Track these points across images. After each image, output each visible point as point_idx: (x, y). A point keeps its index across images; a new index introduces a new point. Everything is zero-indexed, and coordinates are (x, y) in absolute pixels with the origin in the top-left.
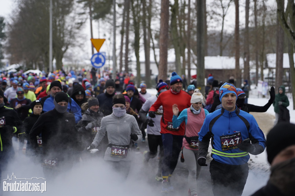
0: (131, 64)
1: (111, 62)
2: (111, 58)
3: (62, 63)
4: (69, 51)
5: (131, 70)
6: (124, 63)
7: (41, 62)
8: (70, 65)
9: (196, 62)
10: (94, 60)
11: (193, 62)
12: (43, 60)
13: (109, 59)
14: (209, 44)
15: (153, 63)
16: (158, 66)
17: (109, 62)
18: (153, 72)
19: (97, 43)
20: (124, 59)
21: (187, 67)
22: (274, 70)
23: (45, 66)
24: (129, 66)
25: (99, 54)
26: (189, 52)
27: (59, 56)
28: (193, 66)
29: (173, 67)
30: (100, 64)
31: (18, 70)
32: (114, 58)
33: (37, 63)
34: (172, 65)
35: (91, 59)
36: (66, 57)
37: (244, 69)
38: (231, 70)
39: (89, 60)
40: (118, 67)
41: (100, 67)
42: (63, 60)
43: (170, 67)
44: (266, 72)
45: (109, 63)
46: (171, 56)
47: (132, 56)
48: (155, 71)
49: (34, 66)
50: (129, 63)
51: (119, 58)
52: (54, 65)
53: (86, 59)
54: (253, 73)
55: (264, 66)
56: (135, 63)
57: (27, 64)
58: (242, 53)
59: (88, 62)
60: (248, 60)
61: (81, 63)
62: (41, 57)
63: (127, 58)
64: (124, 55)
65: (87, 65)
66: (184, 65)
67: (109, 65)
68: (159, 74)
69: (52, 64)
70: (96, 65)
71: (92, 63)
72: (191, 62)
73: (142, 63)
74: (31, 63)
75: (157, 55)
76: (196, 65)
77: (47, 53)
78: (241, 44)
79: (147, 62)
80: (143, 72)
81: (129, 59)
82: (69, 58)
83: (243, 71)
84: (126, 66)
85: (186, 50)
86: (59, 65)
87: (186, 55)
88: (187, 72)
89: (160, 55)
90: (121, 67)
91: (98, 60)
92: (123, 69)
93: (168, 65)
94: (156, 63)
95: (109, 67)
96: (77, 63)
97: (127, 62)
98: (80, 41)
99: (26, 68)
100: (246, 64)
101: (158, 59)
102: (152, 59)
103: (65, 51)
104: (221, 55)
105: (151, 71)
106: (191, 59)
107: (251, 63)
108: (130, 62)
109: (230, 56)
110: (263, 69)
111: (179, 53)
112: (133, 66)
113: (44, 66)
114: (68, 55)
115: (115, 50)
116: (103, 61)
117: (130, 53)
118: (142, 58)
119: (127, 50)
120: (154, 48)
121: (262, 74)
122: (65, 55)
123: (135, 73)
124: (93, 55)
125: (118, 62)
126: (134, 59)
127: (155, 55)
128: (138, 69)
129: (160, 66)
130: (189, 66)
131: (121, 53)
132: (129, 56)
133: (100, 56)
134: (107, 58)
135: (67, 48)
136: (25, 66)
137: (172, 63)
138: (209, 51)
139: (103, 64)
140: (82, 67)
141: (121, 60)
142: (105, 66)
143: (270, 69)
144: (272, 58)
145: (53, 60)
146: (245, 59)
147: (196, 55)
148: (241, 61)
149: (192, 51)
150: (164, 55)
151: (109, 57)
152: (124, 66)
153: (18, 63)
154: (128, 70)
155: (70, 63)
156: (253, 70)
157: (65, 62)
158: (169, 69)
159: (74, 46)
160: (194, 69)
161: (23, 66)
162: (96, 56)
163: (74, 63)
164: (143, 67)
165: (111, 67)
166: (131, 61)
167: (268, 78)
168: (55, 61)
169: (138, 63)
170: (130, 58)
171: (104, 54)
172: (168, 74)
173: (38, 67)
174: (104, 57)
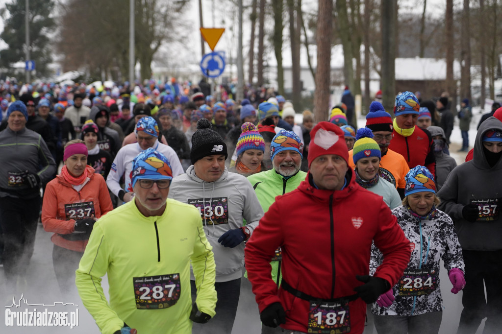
0: (268, 72)
1: (234, 69)
2: (233, 61)
3: (150, 70)
4: (163, 49)
5: (268, 82)
6: (256, 70)
7: (116, 68)
8: (164, 73)
9: (379, 67)
10: (205, 65)
11: (375, 67)
12: (118, 65)
13: (231, 63)
14: (402, 36)
15: (305, 69)
16: (314, 75)
17: (231, 68)
18: (305, 85)
19: (210, 36)
20: (255, 62)
21: (363, 76)
23: (121, 75)
24: (265, 75)
25: (214, 54)
26: (367, 51)
27: (146, 57)
28: (375, 75)
29: (340, 76)
30: (216, 72)
31: (77, 80)
32: (240, 61)
33: (109, 69)
34: (338, 73)
35: (201, 64)
36: (158, 60)
37: (462, 80)
38: (439, 82)
39: (197, 64)
40: (246, 77)
41: (214, 77)
42: (153, 65)
43: (335, 75)
44: (499, 85)
45: (231, 70)
46: (337, 58)
47: (271, 59)
48: (309, 84)
49: (103, 75)
50: (265, 70)
51: (247, 61)
52: (138, 74)
53: (192, 63)
54: (476, 87)
55: (496, 75)
56: (275, 70)
57: (92, 72)
58: (457, 52)
59: (196, 68)
60: (469, 65)
61: (182, 70)
62: (114, 59)
63: (261, 61)
64: (256, 56)
65: (193, 74)
66: (358, 74)
67: (231, 73)
68: (316, 88)
69: (134, 71)
71: (203, 69)
72: (371, 68)
73: (287, 69)
74: (98, 70)
75: (312, 57)
76: (380, 73)
77: (126, 53)
78: (457, 36)
79: (296, 68)
80: (288, 85)
81: (265, 63)
82: (163, 62)
83: (459, 83)
84: (260, 74)
85: (363, 48)
86: (146, 72)
87: (363, 57)
88: (363, 85)
89: (318, 56)
90: (251, 77)
91: (213, 65)
92: (255, 80)
93: (332, 73)
94: (311, 69)
95: (231, 77)
96: (176, 70)
97: (262, 67)
98: (181, 31)
99: (90, 78)
100: (465, 71)
101: (314, 63)
102: (303, 62)
103: (156, 49)
104: (422, 56)
105: (302, 83)
106: (371, 62)
107: (473, 70)
108: (266, 68)
109: (437, 57)
110: (493, 80)
111: (350, 53)
112: (271, 75)
113: (119, 74)
114: (161, 56)
115: (241, 47)
116: (221, 66)
117: (266, 53)
118: (287, 61)
119: (262, 48)
120: (307, 44)
121: (492, 89)
122: (155, 55)
123: (274, 86)
124: (204, 55)
125: (246, 67)
126: (273, 62)
127: (309, 55)
128: (280, 80)
129: (318, 76)
130: (367, 75)
131: (251, 52)
132: (265, 58)
133: (217, 58)
134: (227, 61)
135: (159, 44)
136: (88, 75)
137: (337, 69)
138: (402, 49)
139: (222, 71)
140: (185, 77)
141: (251, 65)
142: (224, 75)
145: (135, 64)
146: (464, 63)
147: (379, 56)
148: (457, 67)
149: (371, 50)
150: (325, 56)
151: (231, 59)
152: (257, 75)
153: (76, 70)
154: (262, 81)
155: (165, 69)
156: (476, 82)
157: (155, 67)
158: (332, 79)
159: (170, 40)
160: (375, 80)
161: (85, 75)
162: (209, 58)
163: (171, 70)
164: (288, 77)
165: (235, 77)
166: (268, 66)
168: (138, 66)
169: (280, 69)
170: (266, 61)
171: (222, 54)
172: (332, 88)
173: (110, 77)
174: (222, 59)
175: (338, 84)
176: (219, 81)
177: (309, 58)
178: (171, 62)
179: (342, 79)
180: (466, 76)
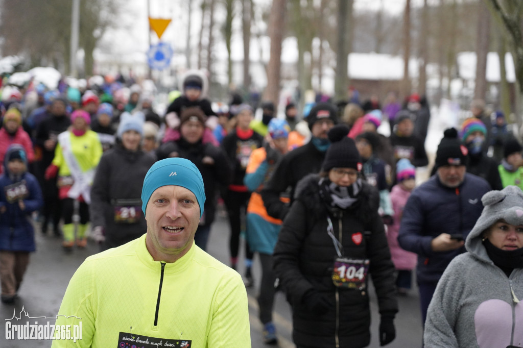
1: (183, 59)
5: (216, 74)
6: (205, 61)
7: (57, 55)
8: (107, 62)
9: (333, 63)
10: (152, 55)
11: (328, 63)
12: (59, 51)
13: (179, 54)
14: (358, 31)
15: (256, 63)
17: (178, 58)
20: (205, 53)
21: (315, 71)
22: (472, 85)
24: (214, 68)
25: (161, 44)
26: (321, 48)
27: (89, 44)
28: (329, 71)
32: (188, 52)
33: (51, 56)
35: (147, 54)
39: (143, 53)
41: (160, 68)
42: (96, 52)
44: (456, 86)
45: (179, 61)
46: (290, 51)
47: (220, 50)
48: (260, 79)
49: (44, 60)
50: (214, 63)
51: (195, 51)
52: (81, 62)
53: (137, 51)
55: (453, 73)
57: (32, 57)
58: (415, 49)
59: (141, 58)
60: (426, 63)
61: (128, 59)
63: (210, 52)
64: (205, 48)
65: (138, 64)
69: (76, 58)
70: (155, 63)
73: (237, 62)
74: (38, 55)
76: (334, 70)
78: (415, 34)
79: (246, 62)
80: (238, 78)
82: (107, 49)
83: (415, 84)
85: (316, 42)
86: (89, 61)
87: (316, 52)
88: (315, 81)
89: (272, 51)
93: (284, 68)
99: (30, 62)
101: (267, 56)
102: (254, 55)
103: (99, 38)
104: (378, 51)
106: (325, 58)
107: (431, 69)
109: (394, 53)
110: (451, 79)
111: (304, 46)
112: (220, 69)
113: (61, 60)
115: (189, 38)
116: (167, 55)
120: (258, 36)
121: (449, 90)
122: (99, 43)
123: (222, 79)
124: (151, 46)
127: (261, 49)
128: (230, 73)
130: (320, 70)
134: (175, 50)
135: (104, 31)
137: (290, 65)
138: (357, 45)
139: (169, 62)
141: (200, 56)
143: (464, 81)
144: (467, 62)
146: (421, 62)
148: (414, 65)
149: (326, 45)
150: (277, 50)
153: (17, 55)
155: (108, 58)
156: (433, 83)
157: (99, 56)
160: (328, 76)
161: (25, 62)
164: (238, 71)
167: (461, 97)
168: (81, 54)
169: (230, 63)
172: (283, 82)
174: (170, 49)
175: (289, 79)
176: (166, 72)
177: (261, 52)
178: (116, 50)
179: (294, 74)
180: (423, 76)
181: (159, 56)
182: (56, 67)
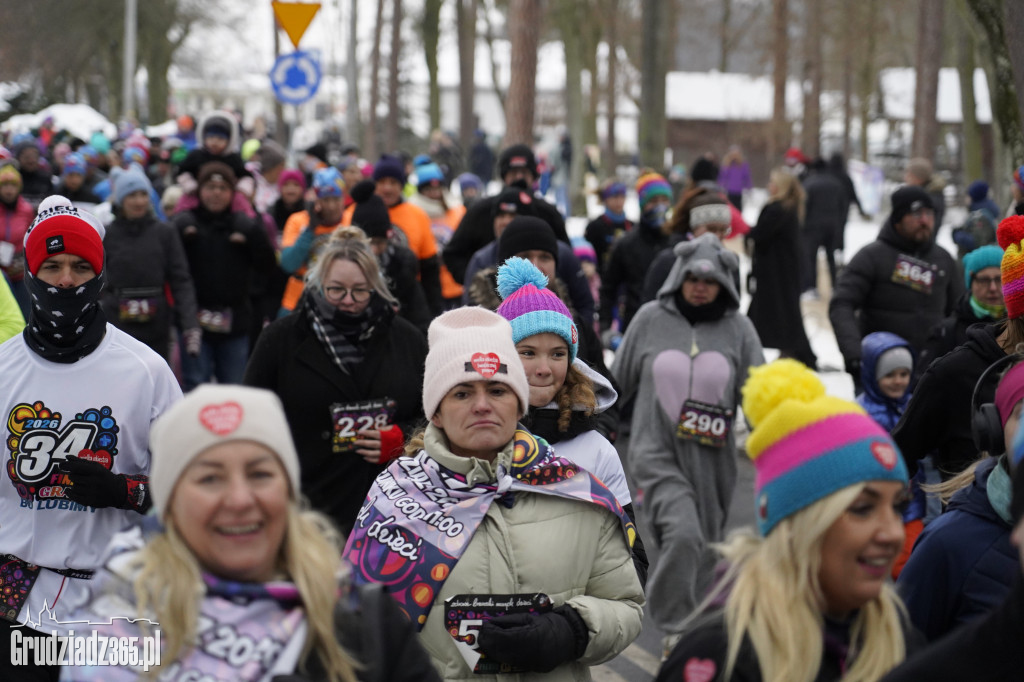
0: (408, 93)
1: (341, 86)
2: (338, 70)
3: (167, 84)
5: (407, 115)
6: (384, 90)
7: (96, 79)
8: (195, 91)
9: (636, 90)
10: (280, 77)
11: (627, 91)
12: (100, 72)
13: (334, 75)
14: (683, 29)
15: (485, 91)
16: (503, 102)
17: (333, 83)
18: (484, 123)
19: (291, 18)
20: (384, 73)
21: (602, 108)
22: (907, 129)
23: (105, 96)
24: (402, 101)
25: (298, 54)
26: (613, 57)
27: (159, 58)
28: (627, 107)
29: (555, 106)
30: (302, 92)
31: (15, 104)
32: (351, 70)
33: (82, 80)
34: (551, 100)
35: (271, 74)
36: (184, 63)
37: (804, 121)
38: (756, 125)
39: (262, 73)
40: (365, 103)
41: (297, 103)
42: (173, 73)
43: (545, 105)
44: (878, 133)
45: (334, 88)
46: (552, 66)
47: (415, 66)
48: (494, 123)
49: (70, 91)
50: (404, 89)
51: (366, 71)
52: (142, 92)
53: (253, 71)
54: (832, 137)
55: (872, 112)
56: (424, 91)
57: (46, 85)
58: (795, 62)
59: (262, 83)
60: (818, 90)
61: (234, 86)
62: (94, 60)
63: (395, 71)
64: (385, 61)
65: (256, 94)
66: (594, 102)
67: (333, 95)
68: (508, 129)
69: (134, 85)
70: (287, 92)
71: (276, 87)
72: (619, 90)
73: (449, 89)
74: (59, 80)
75: (501, 66)
76: (637, 103)
77: (117, 47)
78: (795, 31)
79: (466, 88)
80: (451, 120)
81: (402, 77)
82: (194, 67)
83: (797, 128)
84: (393, 99)
85: (603, 50)
86: (159, 89)
87: (603, 68)
88: (602, 127)
89: (514, 66)
90: (375, 100)
92: (383, 110)
93: (540, 100)
94: (497, 91)
95: (332, 103)
96: (220, 86)
97: (396, 85)
99: (42, 96)
100: (811, 102)
101: (505, 78)
102: (482, 76)
103: (180, 41)
104: (724, 68)
105: (477, 119)
106: (620, 81)
107: (827, 100)
108: (405, 86)
109: (755, 72)
110: (867, 122)
111: (579, 59)
112: (416, 102)
113: (104, 90)
114: (190, 56)
115: (353, 41)
116: (311, 78)
117: (406, 56)
118: (449, 72)
119: (398, 44)
120: (489, 39)
121: (864, 140)
122: (178, 54)
123: (420, 126)
124: (279, 57)
125: (365, 84)
126: (421, 75)
127: (494, 63)
128: (434, 113)
129: (512, 105)
130: (612, 105)
131: (375, 54)
132: (403, 64)
133: (304, 64)
134: (325, 69)
135: (187, 32)
136: (39, 91)
137: (551, 93)
138: (683, 54)
139: (314, 90)
141: (375, 79)
142: (319, 97)
143: (893, 123)
144: (899, 86)
145: (135, 72)
146: (809, 86)
147: (639, 68)
148: (794, 93)
149: (621, 54)
150: (526, 65)
151: (334, 65)
152: (386, 99)
153: (15, 80)
154: (397, 112)
155: (196, 83)
156: (833, 127)
157: (176, 78)
158: (541, 112)
159: (209, 23)
160: (627, 116)
161: (33, 91)
162: (287, 64)
163: (210, 84)
164: (450, 107)
165: (341, 102)
166: (409, 82)
167: (887, 155)
168: (143, 76)
169: (435, 90)
170: (406, 71)
171: (315, 56)
172: (539, 129)
173: (84, 97)
174: (316, 65)
175: (550, 122)
176: (309, 110)
177: (495, 68)
178: (211, 69)
179: (560, 112)
180: (813, 115)
181: (295, 78)
182: (95, 104)
